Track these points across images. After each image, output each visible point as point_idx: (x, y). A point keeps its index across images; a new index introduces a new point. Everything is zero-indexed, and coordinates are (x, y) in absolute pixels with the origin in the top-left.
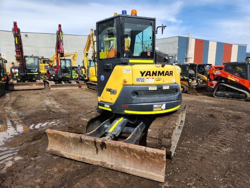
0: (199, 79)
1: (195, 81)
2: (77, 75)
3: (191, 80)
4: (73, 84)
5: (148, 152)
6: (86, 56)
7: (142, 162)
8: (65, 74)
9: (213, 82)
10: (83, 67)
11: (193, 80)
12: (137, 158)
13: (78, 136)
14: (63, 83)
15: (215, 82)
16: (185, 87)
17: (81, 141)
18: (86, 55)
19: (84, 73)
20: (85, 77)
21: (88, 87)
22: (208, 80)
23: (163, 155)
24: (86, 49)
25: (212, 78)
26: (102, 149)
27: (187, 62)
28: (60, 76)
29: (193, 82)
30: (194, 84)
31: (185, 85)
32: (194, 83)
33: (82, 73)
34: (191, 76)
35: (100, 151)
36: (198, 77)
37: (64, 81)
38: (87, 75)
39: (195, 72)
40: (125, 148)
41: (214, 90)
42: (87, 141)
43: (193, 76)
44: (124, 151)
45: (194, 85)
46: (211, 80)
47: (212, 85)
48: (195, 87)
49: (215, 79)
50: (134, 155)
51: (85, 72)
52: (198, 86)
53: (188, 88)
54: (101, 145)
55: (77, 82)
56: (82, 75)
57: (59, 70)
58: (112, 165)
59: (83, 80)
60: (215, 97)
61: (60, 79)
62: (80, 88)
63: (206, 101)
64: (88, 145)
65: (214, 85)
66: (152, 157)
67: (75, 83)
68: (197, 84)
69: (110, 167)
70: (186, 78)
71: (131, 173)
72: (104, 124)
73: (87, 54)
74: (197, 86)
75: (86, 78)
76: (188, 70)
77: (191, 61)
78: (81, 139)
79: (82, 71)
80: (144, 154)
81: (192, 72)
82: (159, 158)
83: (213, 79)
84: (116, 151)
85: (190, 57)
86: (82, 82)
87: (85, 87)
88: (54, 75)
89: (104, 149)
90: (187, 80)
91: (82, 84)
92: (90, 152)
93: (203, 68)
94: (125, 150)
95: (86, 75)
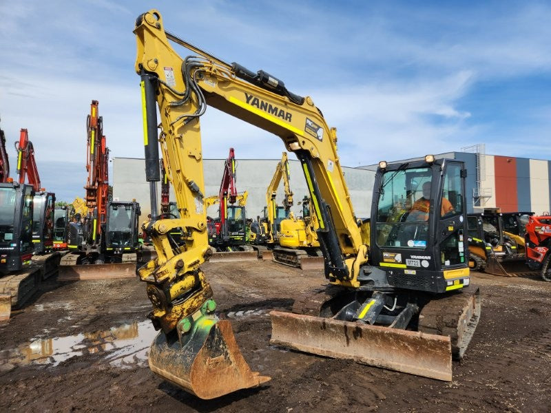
0: (508, 244)
1: (500, 248)
2: (255, 235)
3: (490, 245)
4: (248, 251)
5: (425, 340)
6: (272, 200)
7: (416, 356)
8: (233, 234)
9: (539, 248)
10: (266, 220)
11: (494, 244)
12: (409, 350)
13: (320, 320)
14: (231, 250)
15: (542, 250)
16: (478, 259)
17: (324, 327)
18: (271, 198)
19: (266, 232)
20: (269, 238)
21: (277, 259)
22: (528, 244)
23: (447, 343)
24: (272, 188)
25: (535, 240)
26: (356, 339)
27: (479, 205)
28: (226, 238)
29: (495, 250)
30: (496, 254)
31: (478, 256)
32: (499, 251)
33: (264, 232)
34: (488, 237)
35: (352, 341)
36: (506, 240)
37: (231, 246)
38: (273, 234)
39: (498, 230)
40: (390, 334)
41: (541, 265)
42: (333, 326)
43: (493, 237)
44: (389, 340)
45: (498, 256)
46: (532, 245)
47: (538, 255)
48: (499, 260)
49: (542, 244)
50: (404, 345)
51: (269, 230)
52: (507, 259)
53: (484, 262)
54: (354, 332)
55: (255, 249)
56: (264, 235)
57: (225, 226)
58: (372, 361)
59: (264, 244)
60: (547, 280)
61: (226, 242)
62: (261, 261)
63: (525, 287)
64: (333, 333)
65: (542, 255)
66: (431, 347)
67: (252, 250)
68: (504, 253)
69: (369, 362)
70: (478, 240)
71: (402, 370)
72: (345, 310)
73: (274, 196)
74: (504, 257)
75: (271, 241)
76: (482, 225)
77: (490, 203)
78: (324, 323)
79: (263, 228)
80: (419, 342)
81: (489, 228)
82: (441, 349)
83: (538, 243)
84: (376, 341)
85: (486, 194)
86: (263, 249)
87: (270, 258)
88: (214, 236)
89: (359, 338)
90: (482, 246)
91: (264, 253)
92: (337, 343)
93: (515, 220)
94: (391, 338)
95: (271, 234)
